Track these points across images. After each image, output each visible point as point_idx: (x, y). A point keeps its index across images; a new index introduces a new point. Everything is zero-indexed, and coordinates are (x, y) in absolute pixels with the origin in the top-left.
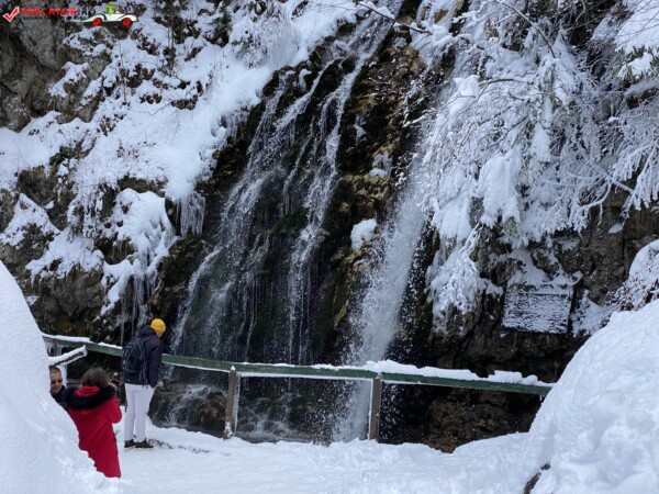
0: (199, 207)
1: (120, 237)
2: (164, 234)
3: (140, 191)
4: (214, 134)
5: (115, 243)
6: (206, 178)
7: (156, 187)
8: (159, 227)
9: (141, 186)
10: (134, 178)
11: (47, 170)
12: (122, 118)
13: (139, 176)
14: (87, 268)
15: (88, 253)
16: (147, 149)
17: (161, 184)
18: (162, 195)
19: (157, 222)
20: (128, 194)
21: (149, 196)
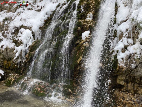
0: (40, 33)
1: (19, 40)
2: (31, 39)
3: (25, 29)
4: (44, 16)
5: (18, 41)
6: (42, 26)
7: (30, 28)
8: (30, 38)
9: (26, 28)
10: (24, 26)
11: (2, 23)
12: (22, 12)
13: (25, 25)
14: (10, 47)
15: (11, 43)
16: (28, 19)
17: (31, 27)
18: (31, 30)
19: (29, 36)
20: (22, 30)
21: (28, 30)
